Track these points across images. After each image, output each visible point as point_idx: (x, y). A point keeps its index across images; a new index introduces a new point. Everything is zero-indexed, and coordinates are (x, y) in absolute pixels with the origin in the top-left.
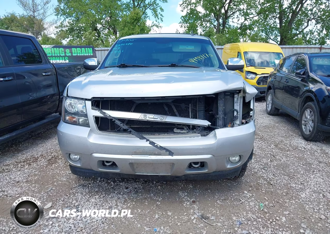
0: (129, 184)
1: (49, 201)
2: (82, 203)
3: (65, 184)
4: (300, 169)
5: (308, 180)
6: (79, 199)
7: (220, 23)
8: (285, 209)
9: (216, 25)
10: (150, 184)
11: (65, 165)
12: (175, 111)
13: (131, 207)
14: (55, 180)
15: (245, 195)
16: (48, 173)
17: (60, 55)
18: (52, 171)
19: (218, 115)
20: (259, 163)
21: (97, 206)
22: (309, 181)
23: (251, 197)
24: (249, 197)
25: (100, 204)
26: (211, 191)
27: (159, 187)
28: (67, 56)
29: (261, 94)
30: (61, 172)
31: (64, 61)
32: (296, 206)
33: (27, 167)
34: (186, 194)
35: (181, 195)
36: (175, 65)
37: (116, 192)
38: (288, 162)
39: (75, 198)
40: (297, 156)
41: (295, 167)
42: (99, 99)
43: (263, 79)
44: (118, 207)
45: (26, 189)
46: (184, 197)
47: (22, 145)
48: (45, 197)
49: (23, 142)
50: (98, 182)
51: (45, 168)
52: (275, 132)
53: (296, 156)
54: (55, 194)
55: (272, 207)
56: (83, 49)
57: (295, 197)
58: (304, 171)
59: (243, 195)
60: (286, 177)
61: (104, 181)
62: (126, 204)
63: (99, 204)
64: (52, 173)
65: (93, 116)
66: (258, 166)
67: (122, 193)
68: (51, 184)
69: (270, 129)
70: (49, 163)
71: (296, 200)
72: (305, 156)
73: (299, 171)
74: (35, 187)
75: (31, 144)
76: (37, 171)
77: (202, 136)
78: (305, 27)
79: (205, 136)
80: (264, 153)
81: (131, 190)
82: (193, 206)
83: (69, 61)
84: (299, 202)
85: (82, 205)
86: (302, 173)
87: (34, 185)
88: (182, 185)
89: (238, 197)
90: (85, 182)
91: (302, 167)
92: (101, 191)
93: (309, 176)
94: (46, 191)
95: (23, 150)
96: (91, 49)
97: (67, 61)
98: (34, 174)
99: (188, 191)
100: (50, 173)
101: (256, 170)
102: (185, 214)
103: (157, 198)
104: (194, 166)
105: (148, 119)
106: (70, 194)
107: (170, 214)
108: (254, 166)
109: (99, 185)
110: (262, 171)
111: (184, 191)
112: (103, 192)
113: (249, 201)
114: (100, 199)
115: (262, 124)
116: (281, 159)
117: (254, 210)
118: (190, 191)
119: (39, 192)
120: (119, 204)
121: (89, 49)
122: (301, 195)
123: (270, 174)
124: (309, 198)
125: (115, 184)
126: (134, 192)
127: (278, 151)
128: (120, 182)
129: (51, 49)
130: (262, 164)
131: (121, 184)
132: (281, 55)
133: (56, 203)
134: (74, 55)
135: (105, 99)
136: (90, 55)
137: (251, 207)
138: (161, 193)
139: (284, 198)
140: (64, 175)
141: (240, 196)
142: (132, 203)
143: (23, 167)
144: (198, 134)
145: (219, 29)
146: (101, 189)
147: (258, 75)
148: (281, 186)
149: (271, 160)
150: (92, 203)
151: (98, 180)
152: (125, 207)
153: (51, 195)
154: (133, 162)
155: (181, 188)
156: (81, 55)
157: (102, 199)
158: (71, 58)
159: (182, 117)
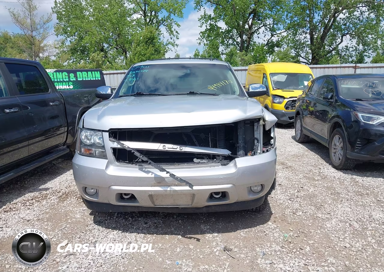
0: (148, 219)
1: (65, 238)
2: (99, 239)
3: (80, 221)
4: (328, 199)
5: (335, 209)
6: (96, 235)
7: (244, 40)
8: (309, 239)
9: (240, 42)
10: (170, 219)
11: (78, 202)
12: (195, 140)
13: (151, 242)
14: (68, 217)
15: (269, 226)
16: (60, 210)
17: (63, 80)
18: (64, 208)
19: (238, 144)
20: (285, 194)
21: (116, 242)
22: (336, 211)
23: (275, 228)
24: (274, 228)
25: (119, 240)
26: (234, 223)
27: (180, 221)
28: (72, 81)
29: (290, 119)
30: (75, 209)
31: (68, 86)
32: (321, 235)
33: (36, 205)
34: (208, 227)
35: (204, 229)
36: (193, 92)
37: (135, 228)
38: (316, 192)
39: (92, 234)
40: (326, 185)
41: (323, 197)
42: (117, 130)
43: (291, 103)
44: (138, 243)
45: (39, 227)
46: (206, 231)
47: (28, 182)
48: (60, 235)
49: (28, 178)
50: (115, 218)
51: (56, 205)
52: (304, 161)
53: (324, 186)
54: (70, 231)
55: (297, 237)
56: (89, 73)
57: (321, 227)
58: (332, 201)
59: (267, 226)
60: (313, 207)
61: (121, 217)
62: (146, 239)
63: (117, 240)
64: (65, 210)
65: (111, 148)
66: (283, 197)
67: (141, 229)
68: (64, 222)
69: (299, 158)
70: (60, 200)
71: (322, 230)
72: (334, 185)
73: (326, 201)
74: (48, 225)
75: (37, 180)
76: (48, 209)
77: (222, 165)
78: (339, 43)
79: (225, 165)
80: (291, 183)
81: (150, 225)
82: (216, 239)
83: (74, 87)
84: (325, 231)
85: (100, 242)
86: (330, 202)
87: (46, 223)
88: (204, 219)
89: (262, 229)
90: (100, 218)
91: (330, 196)
92: (119, 227)
93: (337, 205)
94: (60, 229)
95: (29, 188)
96: (99, 72)
97: (72, 87)
98: (45, 212)
99: (211, 224)
100: (63, 211)
101: (282, 201)
102: (208, 247)
103: (178, 232)
104: (215, 196)
105: (167, 149)
106: (86, 231)
107: (191, 247)
108: (279, 197)
109: (116, 221)
110: (288, 202)
111: (207, 225)
112: (121, 228)
113: (274, 232)
114: (119, 235)
115: (290, 153)
116: (309, 189)
117: (278, 241)
118: (212, 224)
119: (53, 230)
120: (138, 239)
121: (96, 72)
122: (327, 225)
123: (297, 205)
124: (335, 227)
125: (133, 219)
126: (154, 227)
127: (306, 181)
128: (139, 217)
129: (53, 73)
130: (288, 194)
131: (140, 219)
132: (311, 77)
133: (72, 240)
134: (79, 79)
135: (122, 130)
136: (97, 79)
137: (276, 238)
138: (182, 227)
139: (309, 229)
140: (78, 212)
141: (265, 227)
142: (152, 238)
143: (32, 205)
144: (219, 164)
145: (243, 47)
146: (119, 225)
147: (286, 99)
148: (307, 216)
149: (298, 191)
150: (110, 239)
151: (114, 216)
152: (145, 242)
153: (66, 232)
154: (153, 193)
155: (203, 221)
156: (87, 79)
157: (120, 235)
158: (76, 83)
159: (202, 146)
